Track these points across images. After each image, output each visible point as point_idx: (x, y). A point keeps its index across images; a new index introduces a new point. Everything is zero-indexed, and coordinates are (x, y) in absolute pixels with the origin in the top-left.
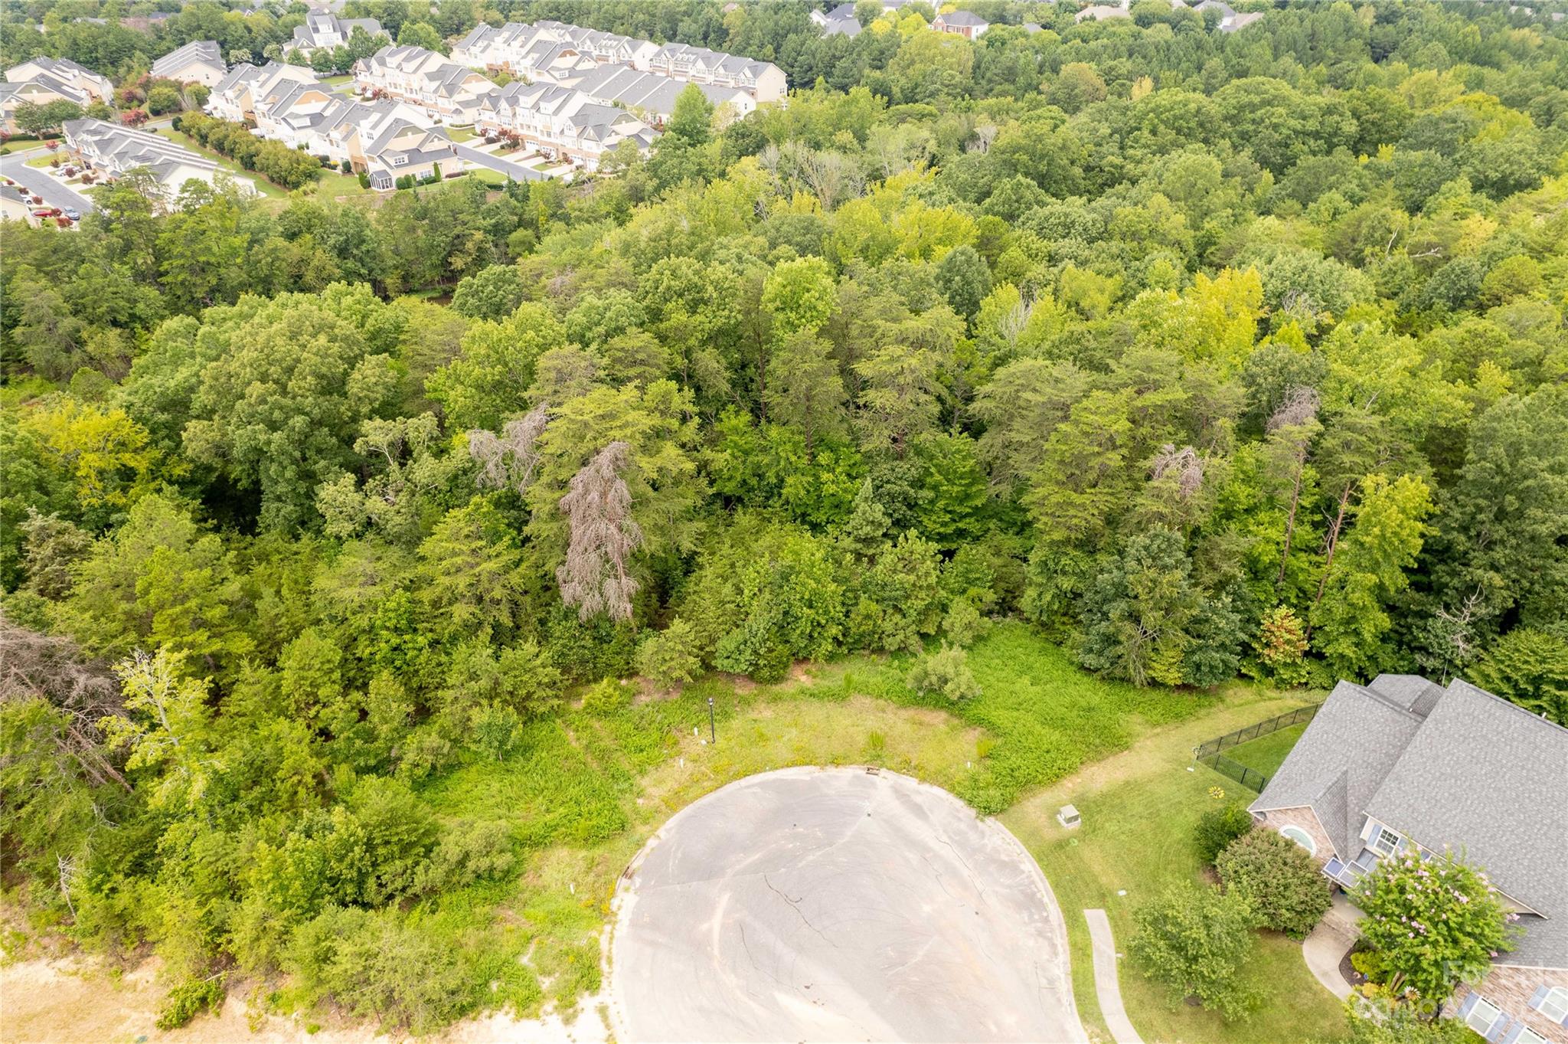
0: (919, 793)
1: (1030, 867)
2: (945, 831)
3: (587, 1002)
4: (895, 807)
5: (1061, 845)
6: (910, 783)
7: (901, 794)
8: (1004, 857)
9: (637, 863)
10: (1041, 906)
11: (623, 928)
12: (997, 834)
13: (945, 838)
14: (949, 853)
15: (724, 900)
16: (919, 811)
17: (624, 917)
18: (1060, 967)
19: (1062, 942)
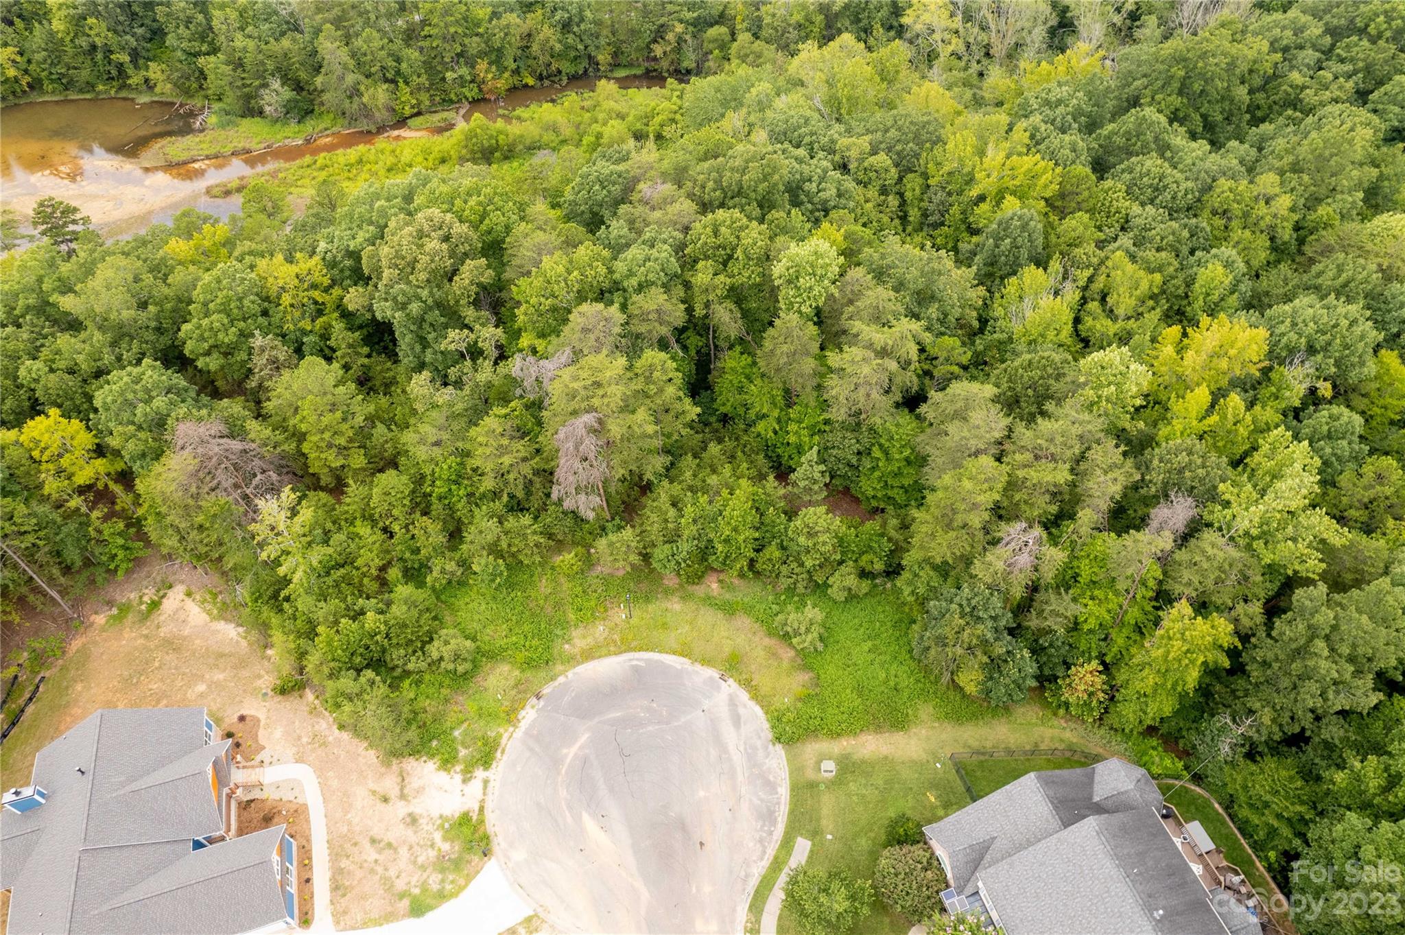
0: (745, 706)
1: (784, 792)
2: (745, 744)
3: (480, 773)
4: (723, 711)
5: (812, 785)
6: (744, 696)
7: (733, 703)
8: (771, 778)
9: (546, 690)
10: (774, 822)
11: (519, 733)
12: (777, 761)
13: (742, 749)
14: (738, 758)
15: (584, 738)
16: (737, 720)
17: (524, 725)
18: (758, 870)
19: (771, 851)
